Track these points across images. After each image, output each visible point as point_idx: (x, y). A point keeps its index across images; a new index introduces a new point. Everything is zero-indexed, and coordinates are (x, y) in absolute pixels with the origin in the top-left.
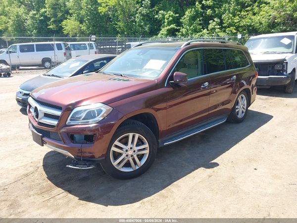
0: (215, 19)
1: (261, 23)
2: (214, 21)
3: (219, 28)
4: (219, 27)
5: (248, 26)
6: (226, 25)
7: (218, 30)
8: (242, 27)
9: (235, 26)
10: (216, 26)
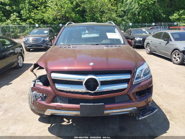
0: (15, 13)
1: (49, 18)
2: (14, 14)
3: (19, 20)
4: (18, 18)
5: (40, 19)
6: (24, 17)
7: (19, 21)
8: (36, 19)
9: (33, 19)
10: (17, 18)
